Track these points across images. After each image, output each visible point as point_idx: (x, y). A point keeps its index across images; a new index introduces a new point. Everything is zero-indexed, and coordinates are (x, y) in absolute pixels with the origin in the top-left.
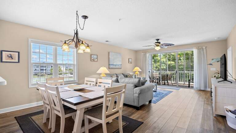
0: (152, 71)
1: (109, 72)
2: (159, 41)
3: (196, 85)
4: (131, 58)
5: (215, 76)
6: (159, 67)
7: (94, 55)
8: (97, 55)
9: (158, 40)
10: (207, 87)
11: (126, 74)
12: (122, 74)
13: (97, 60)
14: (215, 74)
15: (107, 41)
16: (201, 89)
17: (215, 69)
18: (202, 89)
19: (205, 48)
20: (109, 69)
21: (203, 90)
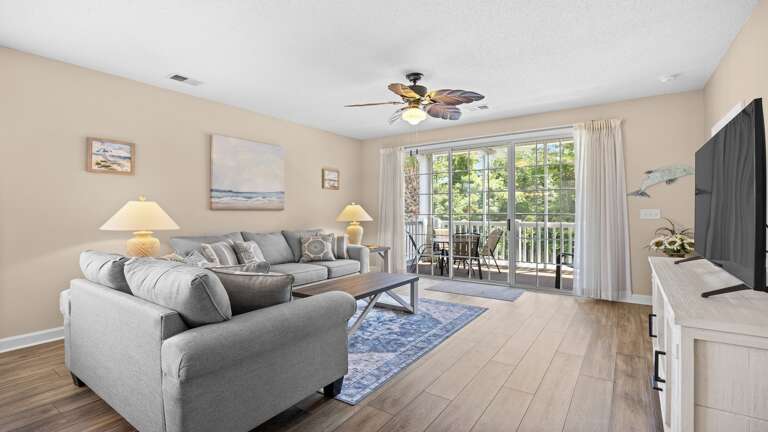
0: (429, 219)
1: (177, 228)
2: (418, 83)
3: (581, 280)
4: (334, 167)
5: (658, 244)
6: (475, 207)
7: (113, 142)
8: (132, 146)
9: (415, 76)
10: (624, 289)
11: (298, 235)
12: (283, 234)
13: (132, 167)
14: (657, 234)
15: (177, 77)
16: (604, 297)
17: (658, 211)
18: (608, 295)
19: (618, 123)
20: (211, 209)
21: (610, 299)
